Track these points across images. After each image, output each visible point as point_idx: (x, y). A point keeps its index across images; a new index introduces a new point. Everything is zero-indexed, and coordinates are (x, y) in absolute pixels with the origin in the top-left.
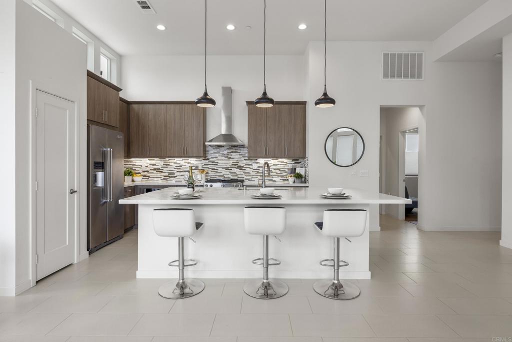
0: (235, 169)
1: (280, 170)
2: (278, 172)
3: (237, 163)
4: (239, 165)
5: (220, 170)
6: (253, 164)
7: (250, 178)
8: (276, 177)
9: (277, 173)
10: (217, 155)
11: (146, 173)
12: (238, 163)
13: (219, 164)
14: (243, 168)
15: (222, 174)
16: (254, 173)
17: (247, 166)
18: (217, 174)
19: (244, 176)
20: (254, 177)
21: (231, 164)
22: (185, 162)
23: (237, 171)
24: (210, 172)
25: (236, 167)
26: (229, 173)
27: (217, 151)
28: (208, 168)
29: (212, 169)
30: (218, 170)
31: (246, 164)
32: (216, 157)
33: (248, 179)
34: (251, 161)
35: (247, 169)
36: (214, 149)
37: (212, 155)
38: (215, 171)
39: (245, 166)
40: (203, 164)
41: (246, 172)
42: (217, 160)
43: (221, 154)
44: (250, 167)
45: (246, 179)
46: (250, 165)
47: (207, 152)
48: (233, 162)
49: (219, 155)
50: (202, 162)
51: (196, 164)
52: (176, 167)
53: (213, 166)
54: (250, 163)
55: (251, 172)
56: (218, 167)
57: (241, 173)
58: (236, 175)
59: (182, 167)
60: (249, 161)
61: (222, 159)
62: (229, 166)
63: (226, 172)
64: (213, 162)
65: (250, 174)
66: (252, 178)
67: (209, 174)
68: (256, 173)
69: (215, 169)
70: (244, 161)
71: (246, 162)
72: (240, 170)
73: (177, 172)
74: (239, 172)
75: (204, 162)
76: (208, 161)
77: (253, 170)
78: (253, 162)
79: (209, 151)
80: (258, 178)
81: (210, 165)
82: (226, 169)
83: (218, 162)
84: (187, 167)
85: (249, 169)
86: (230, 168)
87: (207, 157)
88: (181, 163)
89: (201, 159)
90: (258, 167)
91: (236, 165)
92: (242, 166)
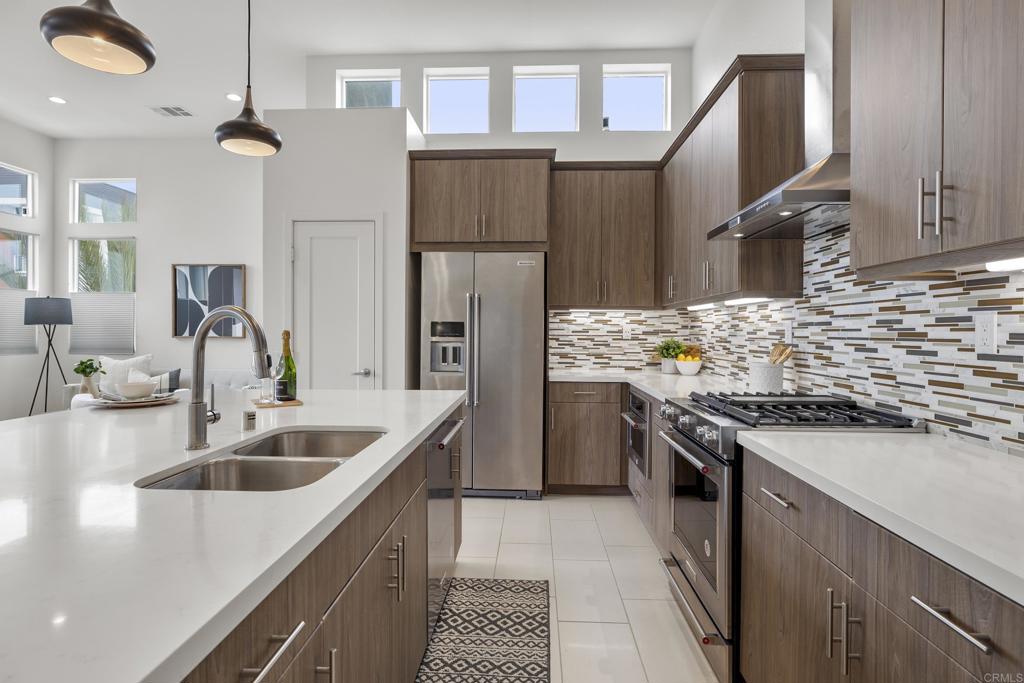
0: (888, 346)
3: (896, 316)
4: (909, 321)
6: (979, 317)
7: (962, 414)
10: (829, 276)
12: (902, 310)
13: (836, 323)
14: (926, 346)
15: (842, 372)
16: (986, 382)
17: (944, 332)
18: (832, 371)
19: (927, 396)
20: (983, 409)
21: (872, 320)
23: (895, 357)
24: (812, 361)
25: (895, 334)
26: (866, 372)
27: (829, 260)
28: (806, 340)
29: (817, 348)
30: (831, 348)
31: (938, 320)
32: (827, 285)
33: (952, 422)
34: (966, 292)
35: (947, 353)
36: (823, 250)
37: (817, 279)
38: (826, 353)
39: (933, 333)
40: (795, 325)
41: (938, 369)
42: (830, 299)
43: (843, 271)
44: (960, 341)
45: (941, 418)
46: (962, 325)
47: (805, 269)
48: (881, 309)
49: (837, 276)
50: (795, 313)
51: (782, 324)
52: (748, 333)
53: (817, 329)
54: (962, 312)
55: (966, 377)
56: (831, 334)
57: (913, 375)
58: (894, 378)
59: (756, 334)
60: (955, 298)
61: (845, 297)
62: (866, 328)
63: (859, 365)
64: (820, 311)
65: (960, 386)
66: (974, 421)
67: (808, 367)
68: (999, 381)
69: (826, 344)
70: (929, 302)
71: (941, 305)
72: (911, 351)
73: (750, 351)
74: (905, 366)
75: (800, 314)
76: (806, 310)
77: (981, 357)
78: (981, 303)
79: (810, 263)
80: (1008, 422)
81: (811, 324)
82: (860, 349)
83: (832, 312)
84: (764, 334)
85: (953, 348)
86: (870, 344)
87: (805, 292)
88: (756, 320)
89: (792, 301)
90: (1012, 335)
91: (895, 326)
92: (918, 330)
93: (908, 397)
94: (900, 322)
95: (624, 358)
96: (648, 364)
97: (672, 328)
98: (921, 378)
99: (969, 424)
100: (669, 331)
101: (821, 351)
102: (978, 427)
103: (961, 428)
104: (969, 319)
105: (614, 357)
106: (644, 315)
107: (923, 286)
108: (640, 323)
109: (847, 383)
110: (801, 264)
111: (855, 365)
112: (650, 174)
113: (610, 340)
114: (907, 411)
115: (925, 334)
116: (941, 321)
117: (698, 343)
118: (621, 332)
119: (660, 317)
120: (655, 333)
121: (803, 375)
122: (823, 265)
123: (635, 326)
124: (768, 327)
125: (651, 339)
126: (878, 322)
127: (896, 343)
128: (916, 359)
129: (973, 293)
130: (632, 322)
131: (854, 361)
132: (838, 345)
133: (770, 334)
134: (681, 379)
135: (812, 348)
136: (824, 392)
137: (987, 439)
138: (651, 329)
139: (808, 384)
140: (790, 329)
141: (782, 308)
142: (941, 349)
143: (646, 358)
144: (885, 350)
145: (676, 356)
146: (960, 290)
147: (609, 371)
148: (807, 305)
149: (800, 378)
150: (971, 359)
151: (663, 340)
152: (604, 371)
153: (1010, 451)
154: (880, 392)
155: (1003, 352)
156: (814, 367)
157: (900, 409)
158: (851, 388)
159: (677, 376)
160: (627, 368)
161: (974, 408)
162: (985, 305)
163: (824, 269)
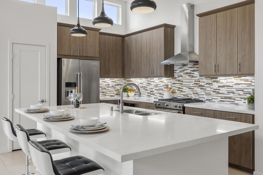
1: (243, 91)
2: (241, 93)
3: (198, 82)
4: (201, 84)
5: (185, 89)
6: (214, 83)
7: (211, 99)
8: (239, 99)
9: (239, 95)
10: (182, 74)
12: (199, 81)
13: (183, 83)
14: (204, 88)
15: (186, 93)
16: (215, 93)
17: (208, 86)
19: (205, 96)
20: (214, 97)
21: (193, 83)
22: (160, 82)
23: (198, 90)
24: (177, 91)
25: (198, 86)
26: (191, 93)
27: (182, 70)
28: (175, 87)
29: (178, 88)
31: (206, 83)
32: (181, 75)
33: (209, 100)
34: (211, 79)
35: (208, 89)
36: (179, 68)
37: (178, 74)
38: (181, 89)
39: (205, 86)
40: (172, 83)
41: (207, 92)
42: (182, 78)
43: (186, 73)
44: (210, 87)
45: (207, 100)
46: (211, 84)
47: (175, 72)
48: (195, 81)
49: (184, 74)
50: (171, 81)
51: (167, 83)
52: (154, 85)
53: (179, 85)
54: (211, 82)
55: (211, 93)
56: (183, 86)
57: (202, 93)
58: (198, 94)
59: (157, 85)
60: (210, 80)
61: (186, 78)
62: (191, 85)
63: (190, 92)
64: (179, 81)
65: (211, 94)
66: (213, 99)
67: (176, 93)
68: (217, 93)
69: (181, 88)
70: (205, 80)
71: (207, 81)
73: (155, 90)
74: (200, 91)
75: (173, 81)
77: (214, 89)
78: (214, 81)
79: (176, 70)
80: (218, 99)
81: (176, 83)
82: (190, 88)
83: (183, 81)
84: (161, 85)
86: (192, 88)
87: (175, 76)
88: (158, 82)
89: (171, 78)
90: (218, 86)
91: (198, 84)
93: (201, 97)
94: (199, 84)
95: (110, 93)
96: (116, 94)
97: (122, 83)
99: (212, 100)
100: (121, 84)
101: (180, 89)
102: (214, 100)
103: (211, 101)
104: (212, 83)
105: (107, 93)
106: (115, 79)
107: (204, 78)
108: (114, 82)
109: (187, 95)
110: (174, 70)
111: (189, 92)
112: (120, 38)
113: (106, 87)
114: (201, 99)
115: (204, 86)
116: (207, 84)
117: (131, 88)
118: (109, 85)
119: (119, 80)
120: (118, 85)
121: (174, 94)
122: (180, 71)
123: (113, 83)
124: (162, 84)
125: (117, 87)
126: (194, 83)
127: (198, 87)
128: (202, 90)
129: (212, 79)
130: (112, 82)
131: (188, 91)
132: (184, 88)
133: (163, 85)
134: (130, 98)
135: (177, 89)
136: (181, 97)
137: (215, 102)
138: (117, 84)
139: (176, 96)
140: (170, 84)
141: (167, 80)
142: (207, 88)
143: (115, 92)
144: (195, 89)
145: (128, 92)
146: (210, 79)
147: (106, 97)
149: (173, 95)
150: (212, 90)
151: (120, 87)
152: (104, 97)
153: (218, 103)
154: (195, 96)
155: (217, 89)
156: (177, 93)
157: (199, 99)
159: (129, 97)
160: (111, 96)
161: (213, 97)
163: (180, 72)
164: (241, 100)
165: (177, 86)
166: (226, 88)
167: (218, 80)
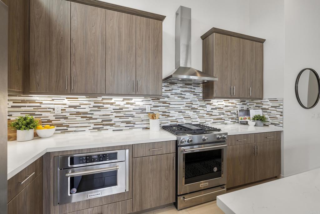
2: (229, 113)
3: (191, 105)
4: (193, 106)
5: (172, 113)
6: (207, 106)
8: (228, 119)
9: (228, 115)
10: (169, 94)
11: (62, 121)
12: (192, 104)
13: (171, 106)
14: (197, 111)
15: (174, 118)
16: (208, 115)
17: (201, 108)
18: (169, 118)
19: (198, 120)
21: (184, 106)
22: (127, 103)
23: (191, 113)
25: (190, 109)
27: (168, 90)
28: (158, 111)
29: (163, 113)
30: (169, 113)
32: (167, 96)
34: (205, 102)
35: (202, 112)
36: (165, 86)
38: (167, 114)
39: (199, 108)
40: (152, 106)
41: (200, 114)
42: (169, 100)
43: (174, 93)
44: (204, 109)
46: (204, 107)
48: (186, 103)
49: (171, 94)
50: (151, 102)
51: (143, 106)
52: (114, 109)
53: (164, 108)
54: (204, 105)
55: (205, 115)
56: (170, 109)
58: (190, 117)
59: (122, 109)
60: (203, 102)
61: (175, 100)
62: (182, 108)
63: (180, 116)
64: (164, 103)
65: (204, 117)
66: (206, 122)
68: (210, 115)
69: (167, 112)
70: (198, 102)
71: (200, 103)
72: (194, 112)
73: (116, 117)
74: (193, 115)
75: (153, 102)
76: (158, 102)
77: (207, 112)
81: (160, 106)
82: (180, 112)
83: (170, 103)
85: (203, 111)
89: (150, 99)
90: (211, 108)
91: (190, 107)
92: (196, 108)
93: (194, 121)
94: (192, 106)
98: (196, 116)
101: (165, 114)
107: (197, 100)
111: (178, 116)
115: (197, 109)
116: (200, 106)
122: (166, 90)
127: (190, 110)
133: (134, 109)
135: (161, 113)
140: (150, 108)
141: (142, 101)
142: (200, 111)
144: (187, 112)
146: (204, 101)
148: (159, 101)
150: (206, 112)
154: (186, 121)
155: (211, 111)
156: (162, 118)
158: (177, 122)
162: (208, 104)
163: (166, 92)
164: (229, 119)
165: (160, 109)
166: (218, 110)
167: (211, 102)
